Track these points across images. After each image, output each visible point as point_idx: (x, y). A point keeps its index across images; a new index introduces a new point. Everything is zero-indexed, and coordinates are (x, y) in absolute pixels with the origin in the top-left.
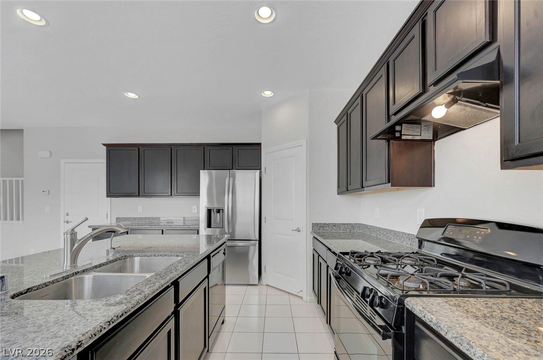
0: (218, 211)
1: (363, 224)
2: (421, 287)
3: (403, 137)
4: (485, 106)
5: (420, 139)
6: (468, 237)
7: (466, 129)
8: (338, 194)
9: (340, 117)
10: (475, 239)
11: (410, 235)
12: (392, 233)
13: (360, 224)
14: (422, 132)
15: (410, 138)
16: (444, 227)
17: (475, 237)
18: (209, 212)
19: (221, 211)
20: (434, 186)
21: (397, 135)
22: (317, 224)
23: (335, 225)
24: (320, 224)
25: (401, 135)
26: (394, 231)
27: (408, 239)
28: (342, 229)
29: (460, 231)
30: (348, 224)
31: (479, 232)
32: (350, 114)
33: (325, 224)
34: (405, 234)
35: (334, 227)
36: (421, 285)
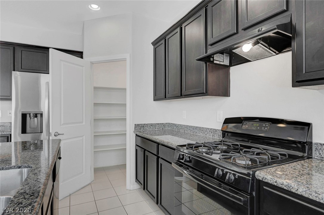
0: (36, 116)
1: (171, 124)
2: (250, 163)
3: (215, 62)
4: (269, 49)
5: (223, 64)
6: (259, 128)
7: (251, 61)
8: (154, 100)
9: (158, 40)
10: (263, 129)
11: (212, 130)
12: (198, 129)
13: (169, 123)
14: (224, 60)
15: (218, 62)
16: (241, 123)
17: (263, 128)
18: (24, 116)
19: (39, 116)
20: (230, 96)
21: (212, 59)
22: (138, 125)
23: (152, 125)
24: (141, 124)
25: (214, 60)
26: (199, 127)
27: (211, 132)
28: (157, 128)
29: (252, 124)
30: (161, 124)
31: (265, 125)
32: (168, 39)
33: (145, 124)
34: (209, 129)
35: (152, 127)
36: (250, 162)
